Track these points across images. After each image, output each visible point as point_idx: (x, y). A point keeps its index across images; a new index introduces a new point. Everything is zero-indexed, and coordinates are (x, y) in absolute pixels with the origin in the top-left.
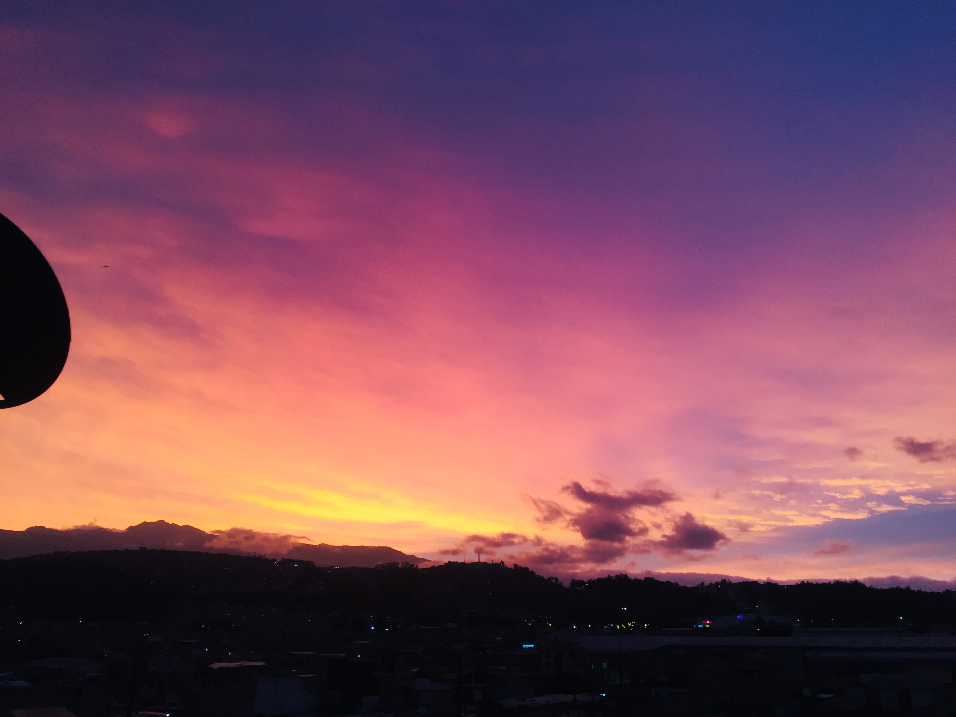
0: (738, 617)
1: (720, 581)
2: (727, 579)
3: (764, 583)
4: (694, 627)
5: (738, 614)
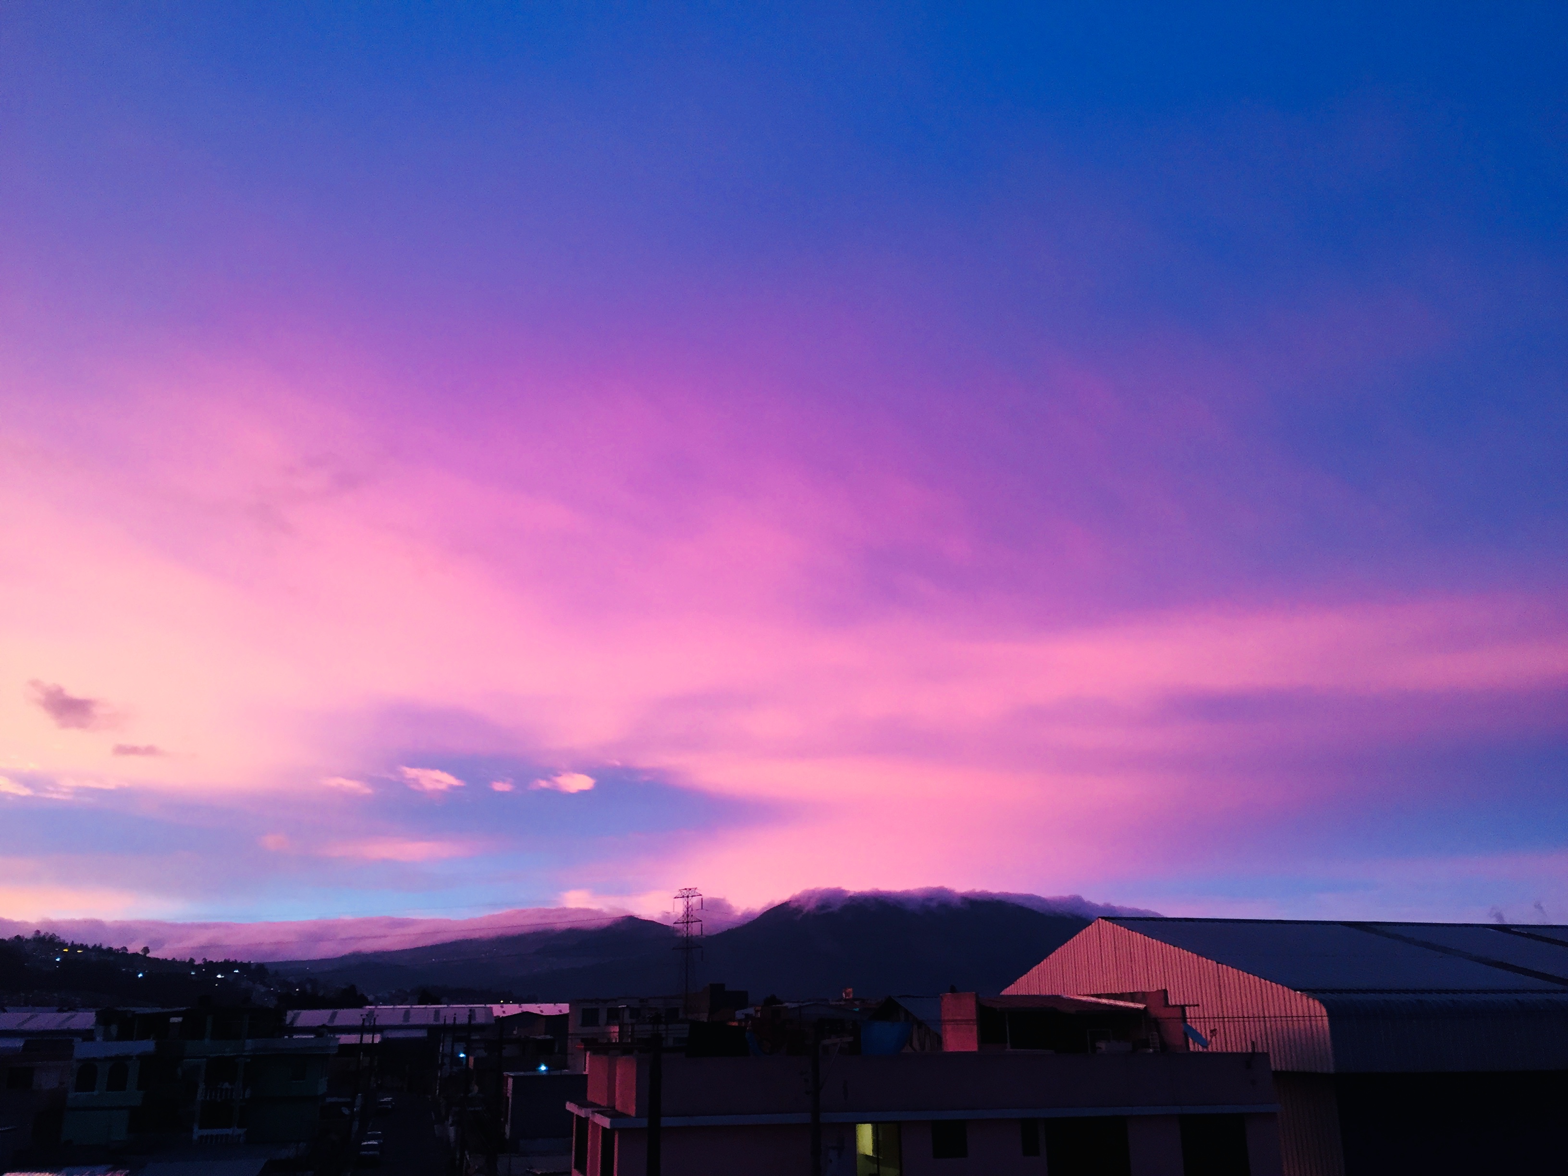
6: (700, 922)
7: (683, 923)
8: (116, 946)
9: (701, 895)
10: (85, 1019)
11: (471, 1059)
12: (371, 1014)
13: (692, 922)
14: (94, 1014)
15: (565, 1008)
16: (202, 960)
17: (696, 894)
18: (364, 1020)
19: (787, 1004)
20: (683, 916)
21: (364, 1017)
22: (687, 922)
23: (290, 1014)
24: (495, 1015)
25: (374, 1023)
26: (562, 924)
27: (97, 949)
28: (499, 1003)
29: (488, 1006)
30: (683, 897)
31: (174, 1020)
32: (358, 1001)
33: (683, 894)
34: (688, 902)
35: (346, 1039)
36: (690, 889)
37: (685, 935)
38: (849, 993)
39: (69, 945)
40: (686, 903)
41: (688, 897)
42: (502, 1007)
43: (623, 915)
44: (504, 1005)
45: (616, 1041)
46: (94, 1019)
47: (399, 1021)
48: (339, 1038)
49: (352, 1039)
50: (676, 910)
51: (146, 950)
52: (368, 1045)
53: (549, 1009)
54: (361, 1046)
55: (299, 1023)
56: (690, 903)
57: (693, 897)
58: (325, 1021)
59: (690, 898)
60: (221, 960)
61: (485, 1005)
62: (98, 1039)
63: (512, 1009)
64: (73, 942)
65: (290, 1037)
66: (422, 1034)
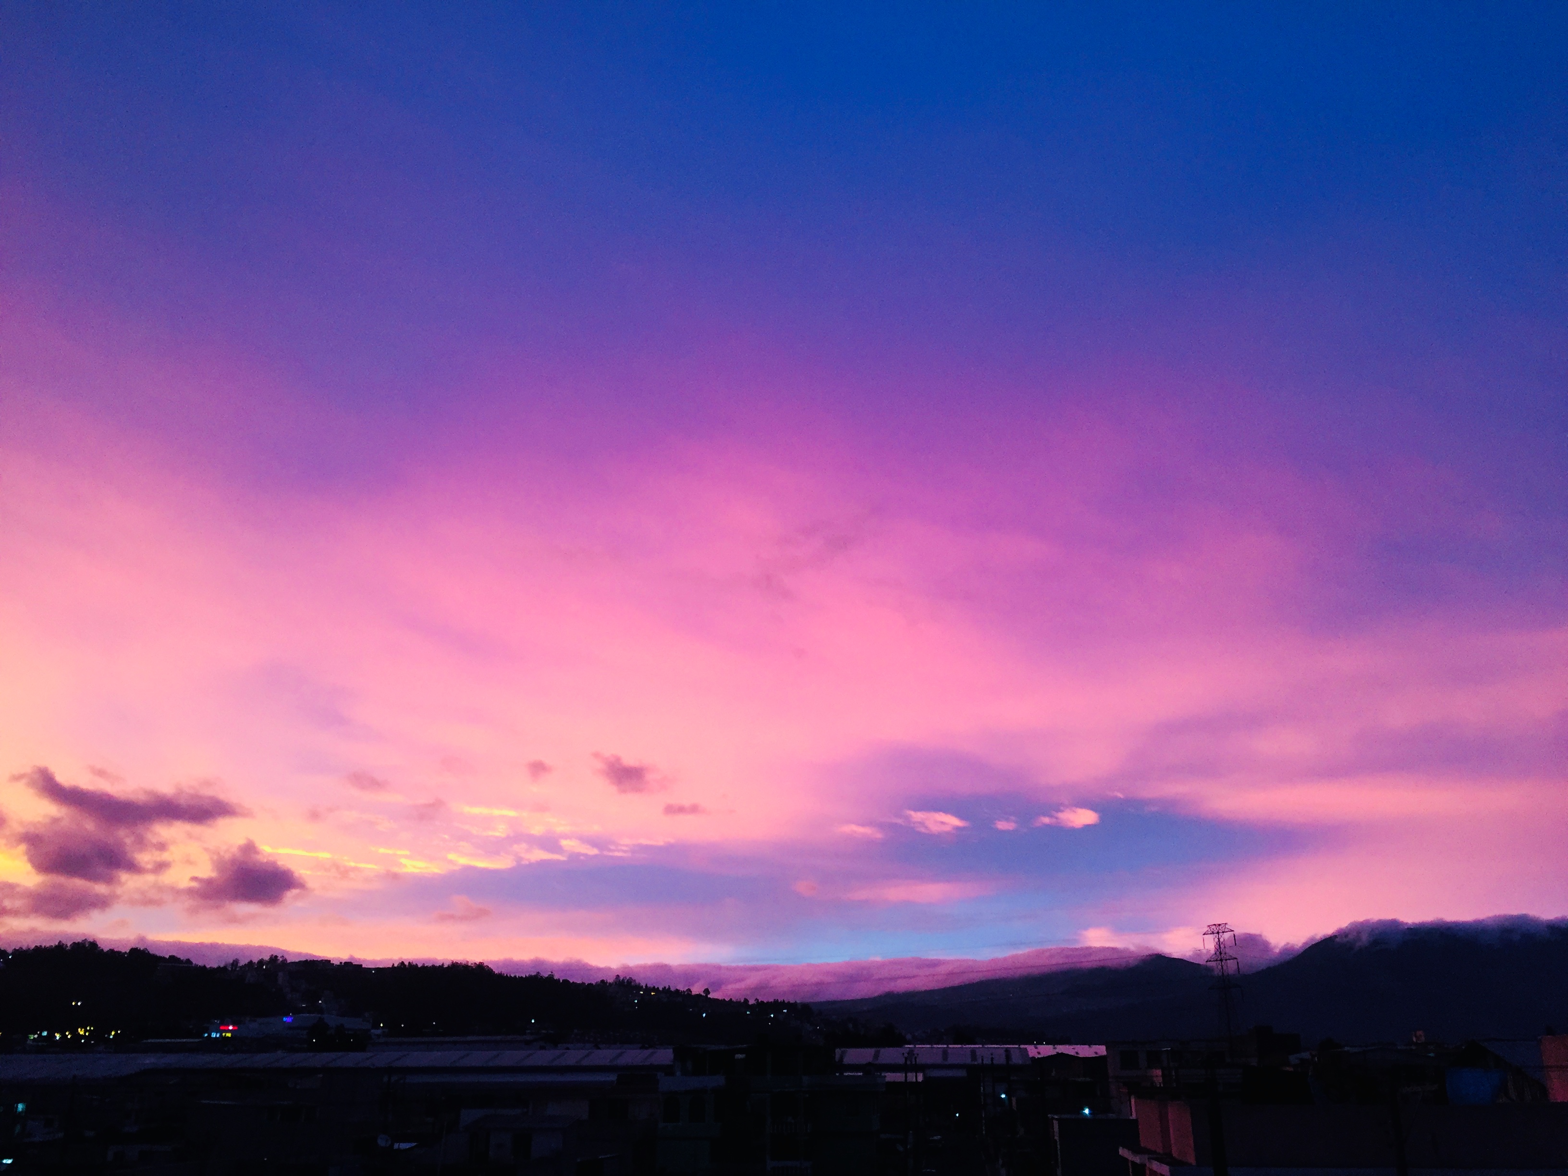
0: (285, 1019)
1: (267, 958)
2: (279, 956)
3: (341, 963)
4: (204, 1037)
5: (287, 1015)
6: (1235, 960)
7: (1217, 960)
8: (682, 988)
9: (1233, 931)
10: (664, 1056)
11: (1014, 1100)
12: (911, 1052)
13: (1226, 960)
14: (672, 1050)
15: (1102, 1050)
16: (755, 1000)
17: (1227, 930)
18: (906, 1059)
19: (1346, 1049)
20: (1216, 953)
21: (906, 1055)
22: (1221, 960)
23: (838, 1051)
24: (1031, 1056)
25: (916, 1061)
26: (1088, 963)
27: (667, 991)
28: (1032, 1044)
29: (1022, 1046)
30: (1213, 933)
31: (739, 1056)
32: (898, 1041)
33: (1212, 930)
34: (1219, 939)
35: (890, 1077)
36: (1219, 925)
37: (1220, 974)
38: (1419, 1037)
39: (644, 987)
40: (1216, 940)
41: (1218, 933)
42: (1036, 1048)
43: (1150, 952)
44: (1038, 1046)
45: (1160, 1085)
46: (672, 1056)
47: (939, 1060)
48: (885, 1076)
49: (899, 1077)
50: (1206, 948)
51: (707, 991)
52: (912, 1083)
53: (1085, 1051)
54: (906, 1084)
55: (847, 1060)
56: (1222, 940)
57: (1224, 933)
58: (870, 1059)
59: (1221, 934)
60: (771, 1000)
61: (1019, 1046)
62: (678, 1073)
63: (1046, 1050)
64: (646, 985)
65: (841, 1074)
66: (962, 1073)
